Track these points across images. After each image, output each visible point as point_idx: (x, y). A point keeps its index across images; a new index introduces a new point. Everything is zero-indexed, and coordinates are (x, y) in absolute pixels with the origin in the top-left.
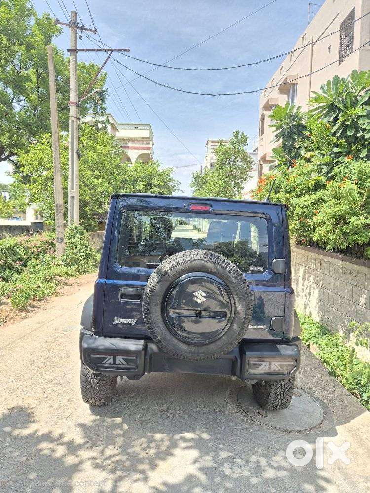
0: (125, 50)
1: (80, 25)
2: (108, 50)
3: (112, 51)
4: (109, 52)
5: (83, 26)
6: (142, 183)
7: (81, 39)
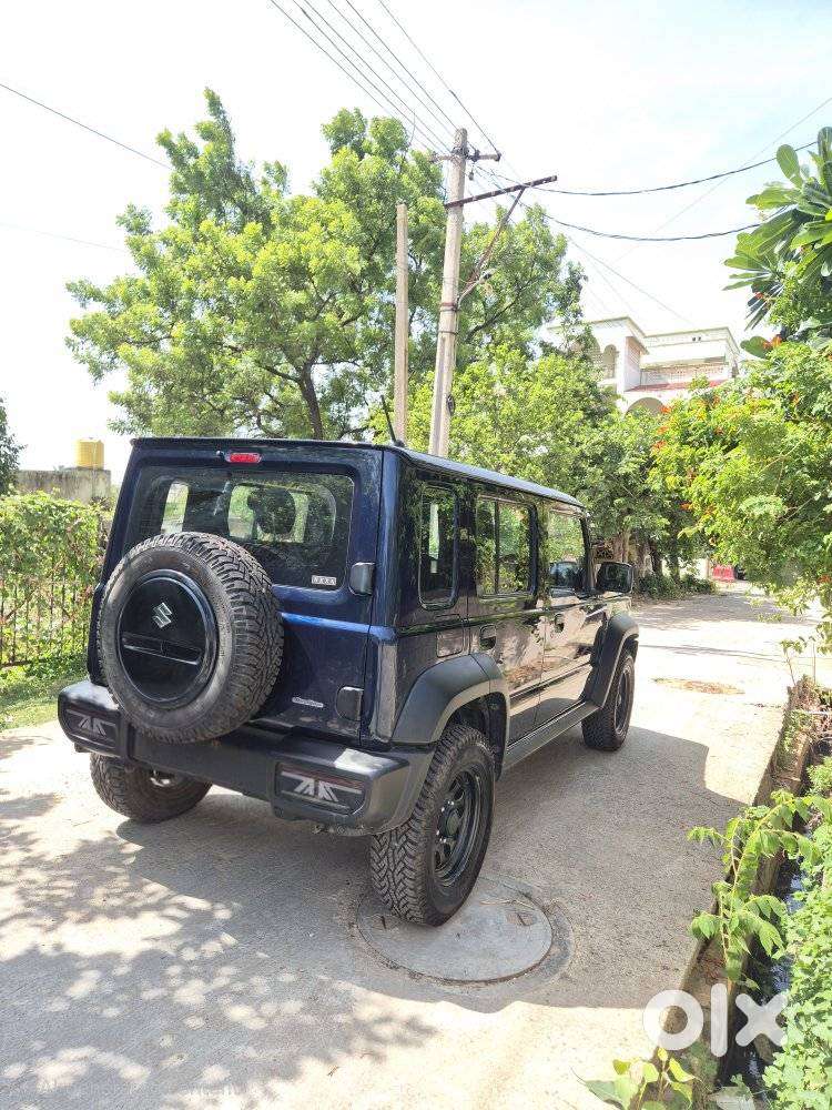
0: (548, 180)
1: (472, 153)
2: (516, 188)
3: (521, 188)
4: (516, 193)
5: (477, 152)
6: (633, 459)
7: (471, 179)
